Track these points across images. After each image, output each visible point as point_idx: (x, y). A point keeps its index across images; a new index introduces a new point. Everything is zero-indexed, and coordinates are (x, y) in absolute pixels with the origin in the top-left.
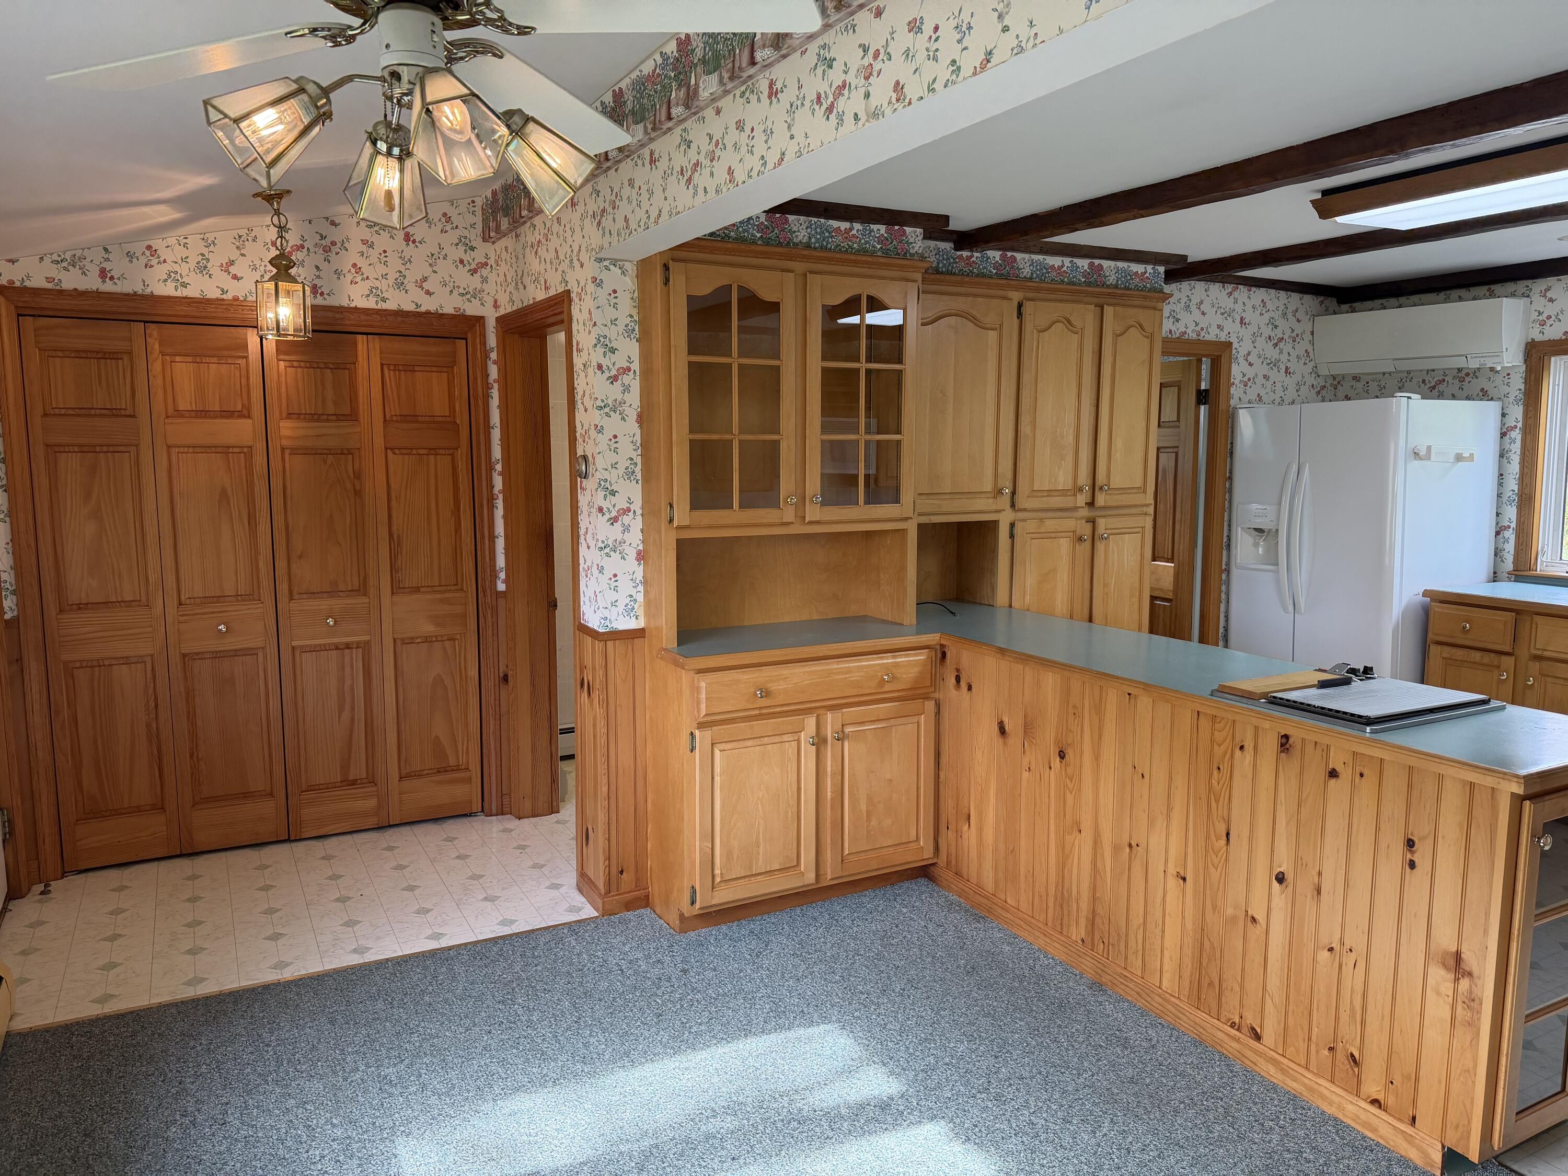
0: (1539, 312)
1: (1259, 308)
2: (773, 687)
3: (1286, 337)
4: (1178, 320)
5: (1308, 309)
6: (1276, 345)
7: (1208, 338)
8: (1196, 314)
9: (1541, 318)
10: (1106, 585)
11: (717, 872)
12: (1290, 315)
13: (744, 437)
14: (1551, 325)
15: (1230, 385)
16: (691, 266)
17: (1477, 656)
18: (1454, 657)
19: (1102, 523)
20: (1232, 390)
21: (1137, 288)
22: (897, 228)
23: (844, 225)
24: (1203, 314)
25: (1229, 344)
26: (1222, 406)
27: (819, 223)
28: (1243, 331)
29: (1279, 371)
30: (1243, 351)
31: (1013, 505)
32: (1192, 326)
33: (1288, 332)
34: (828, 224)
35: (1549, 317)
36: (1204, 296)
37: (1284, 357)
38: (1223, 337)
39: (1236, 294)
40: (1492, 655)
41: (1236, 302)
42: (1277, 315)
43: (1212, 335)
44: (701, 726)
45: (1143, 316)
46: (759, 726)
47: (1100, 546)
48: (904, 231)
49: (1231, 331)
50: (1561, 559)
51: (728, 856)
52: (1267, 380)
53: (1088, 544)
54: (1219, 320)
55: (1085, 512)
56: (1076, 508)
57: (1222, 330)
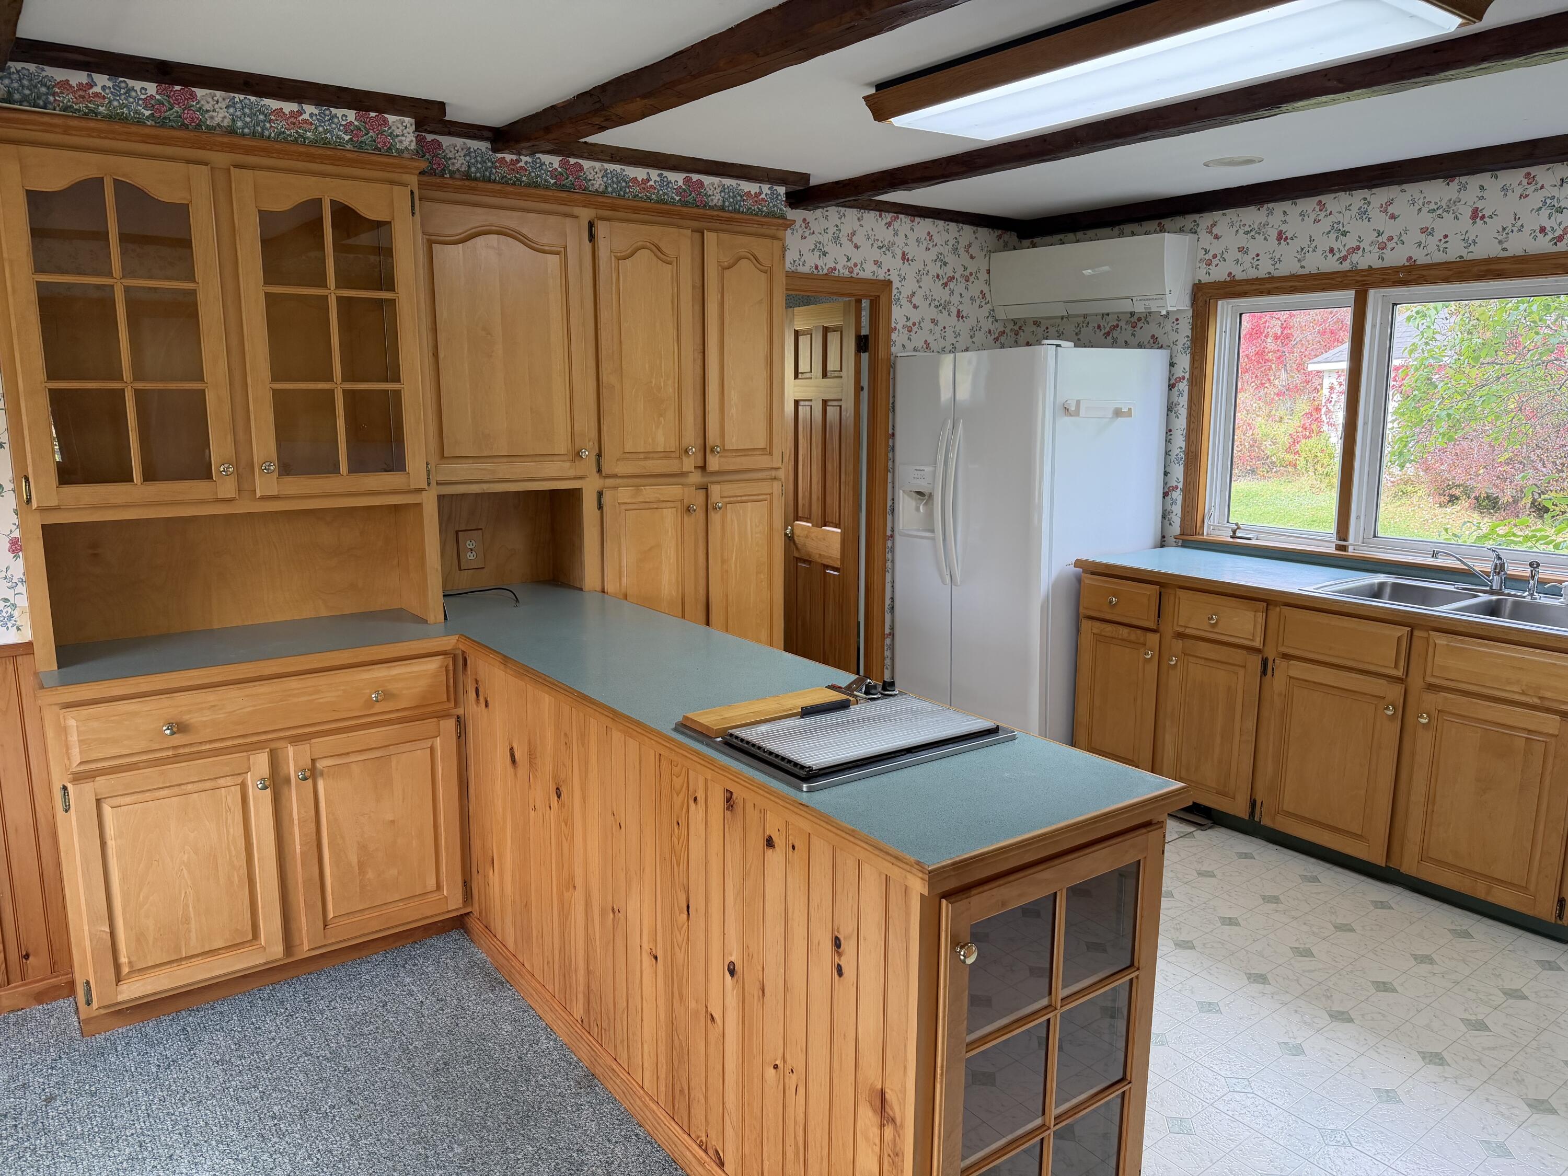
0: (1206, 250)
1: (924, 242)
2: (194, 719)
3: (957, 276)
4: (825, 254)
5: (984, 244)
6: (945, 285)
7: (862, 275)
8: (848, 247)
9: (1207, 257)
10: (724, 561)
11: (123, 960)
12: (961, 251)
13: (141, 386)
14: (1217, 265)
15: (891, 330)
16: (28, 150)
17: (1124, 632)
18: (1103, 634)
19: (715, 490)
20: (894, 336)
21: (750, 212)
22: (373, 114)
23: (289, 107)
24: (856, 247)
25: (890, 283)
26: (882, 355)
27: (247, 101)
28: (906, 268)
29: (949, 315)
30: (906, 292)
31: (599, 471)
32: (842, 261)
33: (960, 271)
34: (263, 103)
35: (1215, 256)
36: (856, 225)
37: (955, 299)
38: (881, 275)
39: (896, 225)
40: (1139, 632)
41: (896, 233)
42: (946, 250)
43: (868, 272)
44: (78, 778)
45: (760, 247)
46: (176, 772)
47: (715, 517)
48: (386, 122)
49: (891, 267)
50: (1228, 522)
51: (139, 939)
52: (936, 324)
53: (700, 514)
54: (876, 254)
55: (696, 478)
56: (683, 474)
57: (880, 266)
